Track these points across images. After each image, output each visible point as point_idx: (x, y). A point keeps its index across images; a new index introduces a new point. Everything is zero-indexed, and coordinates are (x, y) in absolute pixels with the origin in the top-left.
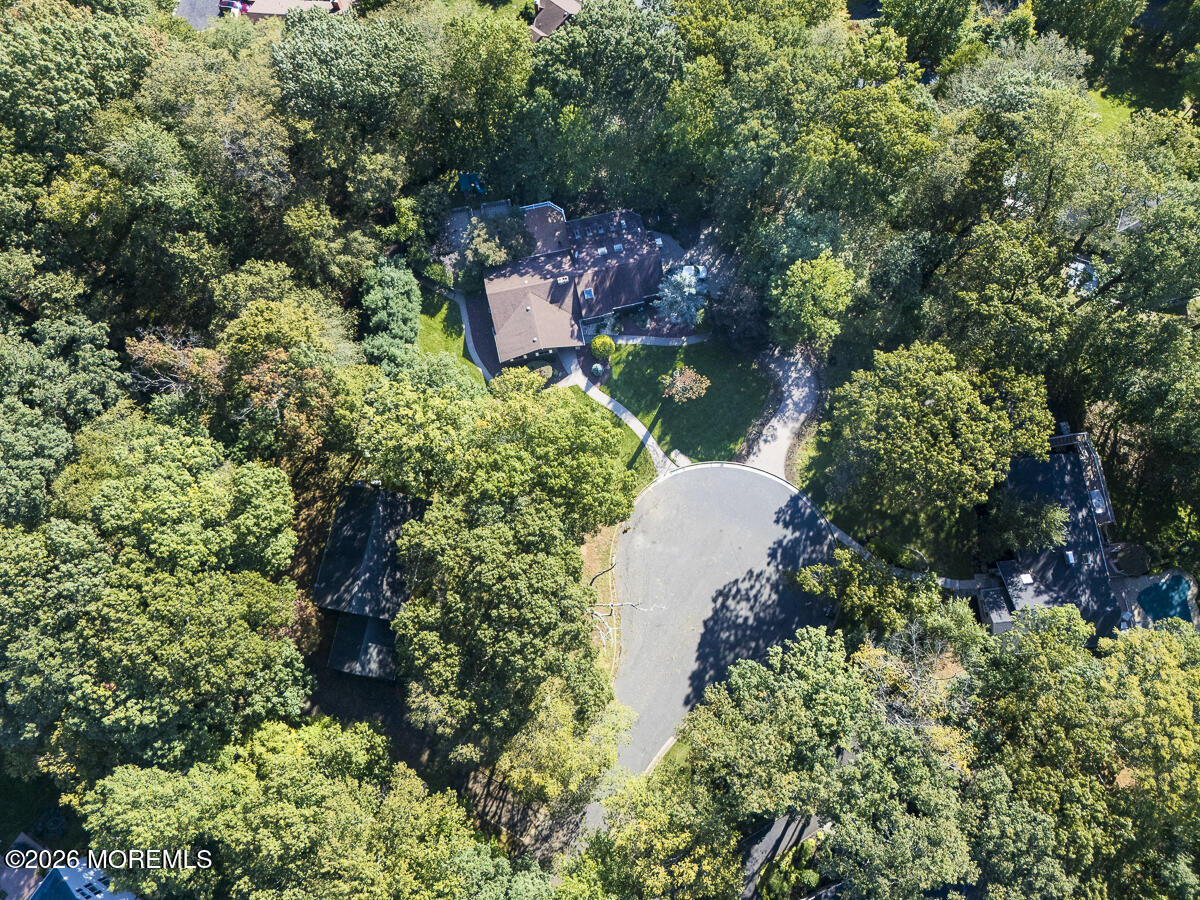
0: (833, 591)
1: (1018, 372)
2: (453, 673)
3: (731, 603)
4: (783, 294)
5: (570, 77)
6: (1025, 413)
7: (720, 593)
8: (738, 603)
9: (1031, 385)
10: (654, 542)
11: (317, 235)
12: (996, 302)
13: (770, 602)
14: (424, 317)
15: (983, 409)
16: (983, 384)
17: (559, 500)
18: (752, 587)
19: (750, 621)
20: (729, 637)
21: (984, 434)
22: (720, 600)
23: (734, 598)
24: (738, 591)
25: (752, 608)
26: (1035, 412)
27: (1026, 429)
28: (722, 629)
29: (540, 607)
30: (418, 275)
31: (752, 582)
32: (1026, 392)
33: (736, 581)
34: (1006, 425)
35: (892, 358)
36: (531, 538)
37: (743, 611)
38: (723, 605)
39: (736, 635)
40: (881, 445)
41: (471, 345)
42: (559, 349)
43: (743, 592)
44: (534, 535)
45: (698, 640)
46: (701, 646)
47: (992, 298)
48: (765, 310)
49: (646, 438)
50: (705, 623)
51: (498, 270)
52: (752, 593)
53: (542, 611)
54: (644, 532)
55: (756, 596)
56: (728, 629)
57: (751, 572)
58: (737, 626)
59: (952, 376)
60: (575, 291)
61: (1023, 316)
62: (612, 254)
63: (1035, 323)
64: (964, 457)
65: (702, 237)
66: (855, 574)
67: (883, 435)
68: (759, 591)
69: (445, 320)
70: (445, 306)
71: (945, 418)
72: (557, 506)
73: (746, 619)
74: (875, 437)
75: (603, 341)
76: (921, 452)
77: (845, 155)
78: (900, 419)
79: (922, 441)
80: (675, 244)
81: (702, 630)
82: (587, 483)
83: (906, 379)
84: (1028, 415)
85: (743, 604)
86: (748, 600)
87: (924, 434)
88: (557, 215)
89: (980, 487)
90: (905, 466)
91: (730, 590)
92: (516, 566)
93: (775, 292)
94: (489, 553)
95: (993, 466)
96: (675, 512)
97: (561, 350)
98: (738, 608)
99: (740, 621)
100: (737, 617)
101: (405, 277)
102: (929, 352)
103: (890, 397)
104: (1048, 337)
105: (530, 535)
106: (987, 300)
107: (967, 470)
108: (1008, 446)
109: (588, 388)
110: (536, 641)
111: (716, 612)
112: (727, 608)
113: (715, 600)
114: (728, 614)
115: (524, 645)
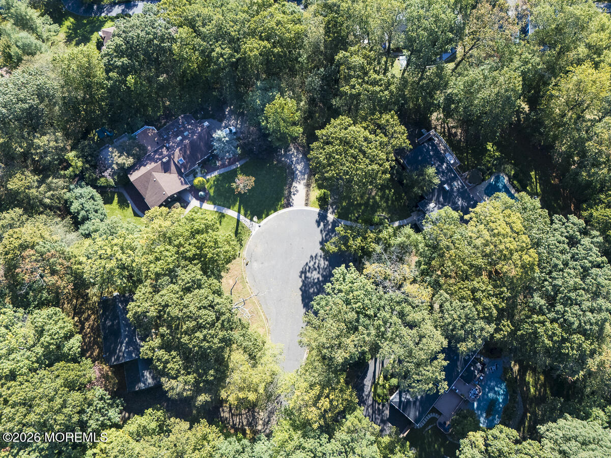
0: (343, 247)
1: (381, 113)
2: (179, 365)
3: (308, 275)
4: (268, 123)
5: (123, 62)
6: (391, 131)
7: (302, 272)
8: (312, 273)
9: (388, 117)
10: (262, 263)
11: (29, 188)
12: (357, 86)
13: (326, 266)
14: (108, 206)
15: (372, 137)
16: (368, 126)
17: (195, 262)
18: (315, 263)
19: (321, 279)
20: (314, 290)
21: (376, 148)
22: (303, 275)
23: (309, 271)
24: (310, 267)
25: (319, 273)
26: (396, 128)
27: (395, 138)
28: (309, 288)
29: (205, 315)
30: (94, 187)
31: (314, 261)
32: (387, 121)
33: (307, 264)
34: (385, 139)
35: (324, 132)
36: (188, 285)
37: (315, 275)
38: (306, 277)
39: (317, 288)
40: (333, 172)
41: (136, 210)
42: (178, 192)
43: (312, 267)
44: (189, 283)
45: (301, 298)
46: (303, 300)
47: (355, 86)
48: (263, 134)
49: (239, 217)
50: (301, 289)
51: (133, 168)
52: (316, 266)
53: (206, 316)
54: (256, 261)
55: (318, 267)
56: (312, 287)
57: (312, 257)
58: (315, 284)
59: (352, 128)
60: (174, 162)
61: (370, 88)
62: (184, 138)
63: (377, 88)
64: (372, 161)
65: (226, 113)
66: (349, 235)
67: (333, 168)
68: (319, 263)
69: (118, 203)
70: (116, 196)
71: (356, 148)
72: (195, 265)
73: (318, 278)
74: (330, 170)
75: (198, 180)
76: (352, 167)
77: (265, 47)
78: (337, 157)
79: (350, 163)
80: (215, 122)
81: (301, 293)
82: (206, 247)
83: (333, 138)
84: (393, 131)
85: (314, 272)
86: (315, 269)
87: (350, 159)
88: (152, 131)
89: (384, 172)
90: (347, 177)
91: (306, 269)
92: (185, 301)
93: (263, 124)
94: (170, 301)
95: (388, 160)
96: (266, 245)
97: (180, 193)
98: (313, 275)
99: (316, 281)
100: (314, 280)
101: (88, 190)
102: (338, 121)
103: (329, 149)
104: (386, 92)
105: (186, 284)
106: (353, 87)
107: (375, 167)
108: (390, 148)
109: (201, 205)
110: (210, 332)
111: (303, 282)
112: (308, 278)
113: (301, 277)
114: (309, 280)
115: (205, 336)
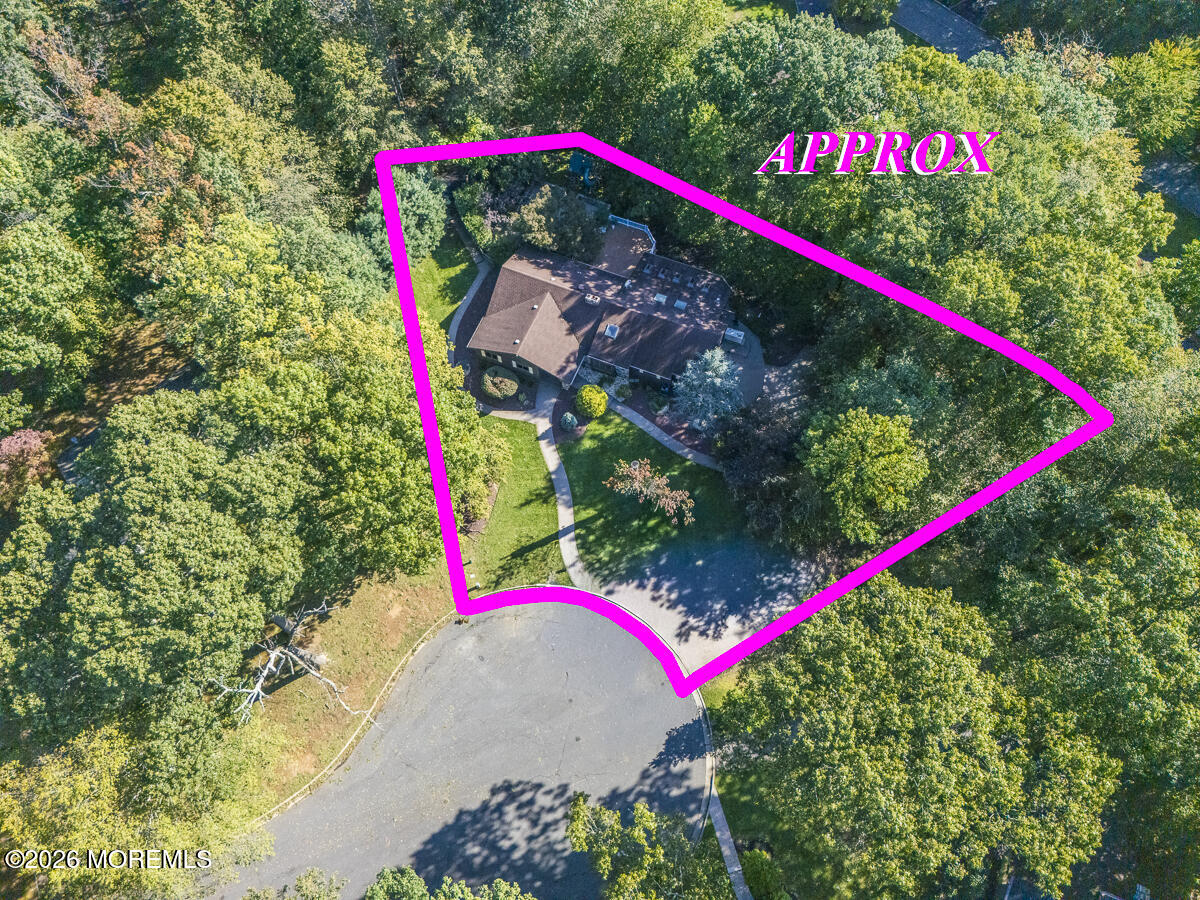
1: (1083, 728)
3: (511, 811)
6: (1056, 796)
7: (507, 787)
8: (520, 817)
13: (559, 847)
14: (433, 263)
15: (988, 746)
18: (551, 810)
19: (517, 855)
20: (475, 855)
22: (501, 797)
23: (520, 807)
24: (531, 802)
25: (531, 839)
27: (1043, 823)
28: (474, 839)
31: (557, 803)
32: (1076, 764)
33: (539, 786)
34: (1013, 793)
37: (517, 833)
38: (499, 808)
39: (486, 859)
40: (795, 690)
41: (458, 318)
43: (536, 809)
45: (436, 829)
46: (435, 839)
49: (566, 531)
50: (461, 813)
52: (547, 818)
55: (547, 826)
56: (483, 844)
57: (564, 788)
58: (492, 846)
62: (668, 308)
65: (796, 365)
67: (806, 679)
68: (556, 822)
69: (451, 279)
70: (463, 266)
71: (914, 713)
73: (514, 847)
74: (795, 676)
78: (846, 671)
81: (451, 820)
84: (1060, 802)
85: (525, 824)
86: (534, 823)
87: (866, 716)
88: (644, 246)
91: (523, 792)
98: (516, 824)
99: (505, 844)
100: (504, 837)
109: (543, 437)
111: (485, 806)
112: (502, 814)
113: (494, 791)
114: (497, 825)
